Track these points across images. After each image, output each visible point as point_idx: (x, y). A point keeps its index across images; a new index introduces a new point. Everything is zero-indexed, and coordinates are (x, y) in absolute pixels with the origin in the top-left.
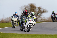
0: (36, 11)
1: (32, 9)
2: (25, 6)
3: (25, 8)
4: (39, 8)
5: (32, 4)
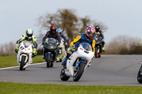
0: (77, 27)
1: (68, 23)
2: (49, 15)
3: (49, 19)
4: (85, 21)
5: (66, 11)
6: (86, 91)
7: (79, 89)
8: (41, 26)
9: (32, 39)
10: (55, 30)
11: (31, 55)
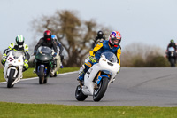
0: (80, 32)
1: (69, 28)
2: (45, 17)
3: (45, 23)
4: (90, 25)
5: (67, 13)
6: (91, 113)
7: (83, 110)
8: (34, 31)
9: (22, 49)
10: (50, 36)
11: (21, 68)
